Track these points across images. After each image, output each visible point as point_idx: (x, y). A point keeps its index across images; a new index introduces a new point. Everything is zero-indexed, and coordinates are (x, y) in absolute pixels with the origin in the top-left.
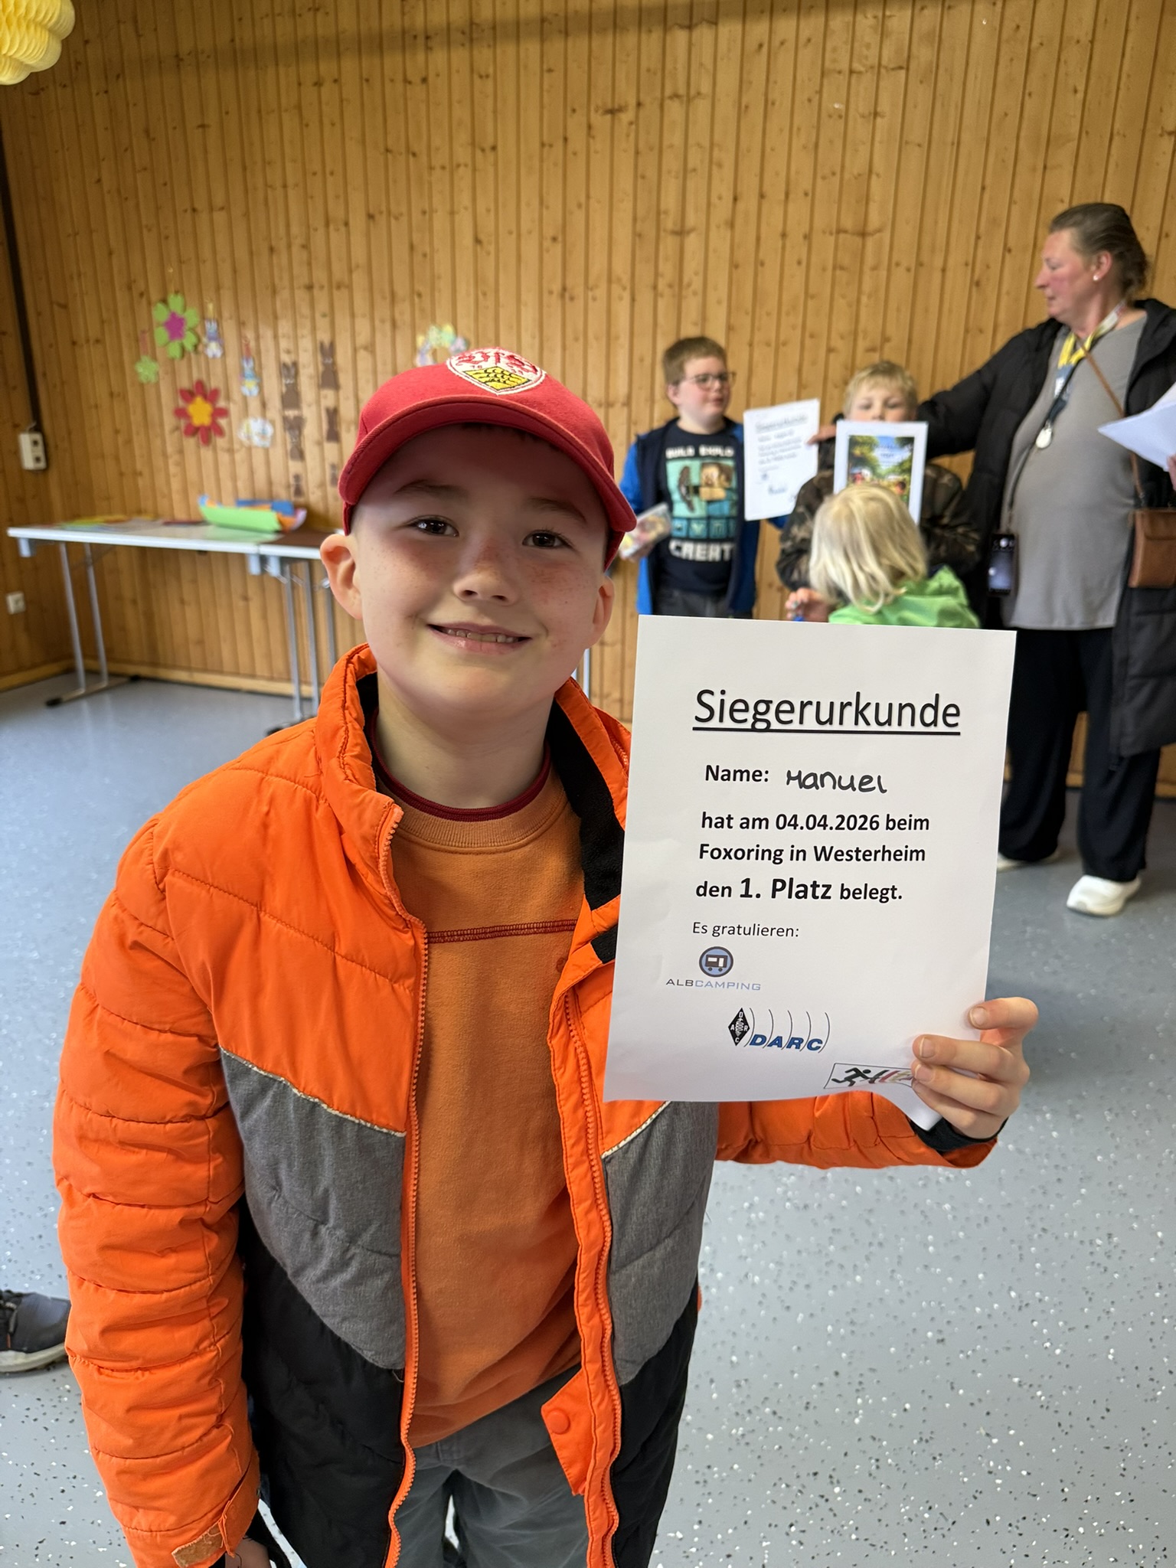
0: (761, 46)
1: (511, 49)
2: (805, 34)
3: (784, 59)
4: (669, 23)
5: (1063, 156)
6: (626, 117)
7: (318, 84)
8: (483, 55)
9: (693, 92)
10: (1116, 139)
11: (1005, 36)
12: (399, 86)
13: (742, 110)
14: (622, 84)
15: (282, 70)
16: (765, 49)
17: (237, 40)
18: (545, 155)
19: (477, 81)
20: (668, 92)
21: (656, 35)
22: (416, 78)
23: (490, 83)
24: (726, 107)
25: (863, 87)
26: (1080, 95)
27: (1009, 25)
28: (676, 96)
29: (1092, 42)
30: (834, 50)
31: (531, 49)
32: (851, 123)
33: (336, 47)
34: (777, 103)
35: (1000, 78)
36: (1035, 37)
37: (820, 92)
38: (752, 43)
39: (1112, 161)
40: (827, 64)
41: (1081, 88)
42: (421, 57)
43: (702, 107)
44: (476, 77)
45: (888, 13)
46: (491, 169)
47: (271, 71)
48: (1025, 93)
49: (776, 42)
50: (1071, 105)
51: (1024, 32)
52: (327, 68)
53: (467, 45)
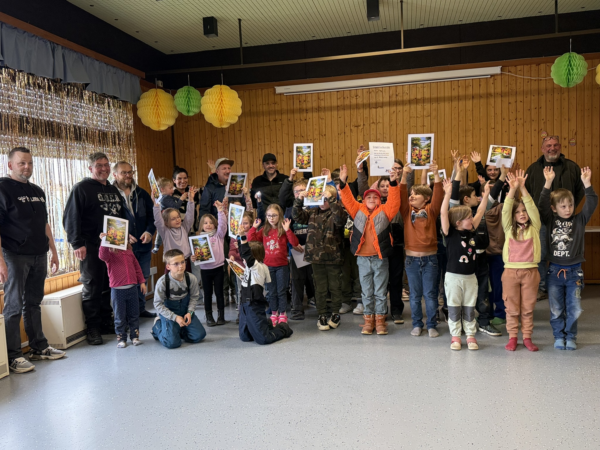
0: (394, 112)
1: (329, 113)
2: (405, 109)
3: (400, 115)
4: (370, 107)
5: (470, 134)
6: (360, 128)
7: (276, 120)
8: (322, 114)
9: (378, 122)
10: (481, 130)
11: (452, 109)
12: (299, 121)
13: (391, 126)
14: (359, 121)
15: (264, 117)
16: (395, 112)
17: (252, 110)
18: (339, 136)
19: (320, 120)
20: (371, 122)
21: (368, 110)
22: (303, 119)
23: (324, 120)
24: (387, 125)
25: (420, 120)
26: (472, 121)
27: (453, 107)
28: (373, 123)
29: (473, 110)
30: (412, 112)
31: (335, 113)
32: (418, 128)
33: (281, 112)
34: (399, 124)
35: (453, 118)
36: (459, 109)
37: (410, 121)
38: (392, 111)
39: (481, 135)
40: (411, 115)
41: (472, 120)
42: (305, 114)
43: (380, 125)
44: (320, 119)
45: (424, 105)
46: (325, 140)
47: (262, 117)
48: (459, 121)
49: (398, 111)
50: (470, 123)
51: (457, 108)
52: (278, 117)
53: (318, 112)
